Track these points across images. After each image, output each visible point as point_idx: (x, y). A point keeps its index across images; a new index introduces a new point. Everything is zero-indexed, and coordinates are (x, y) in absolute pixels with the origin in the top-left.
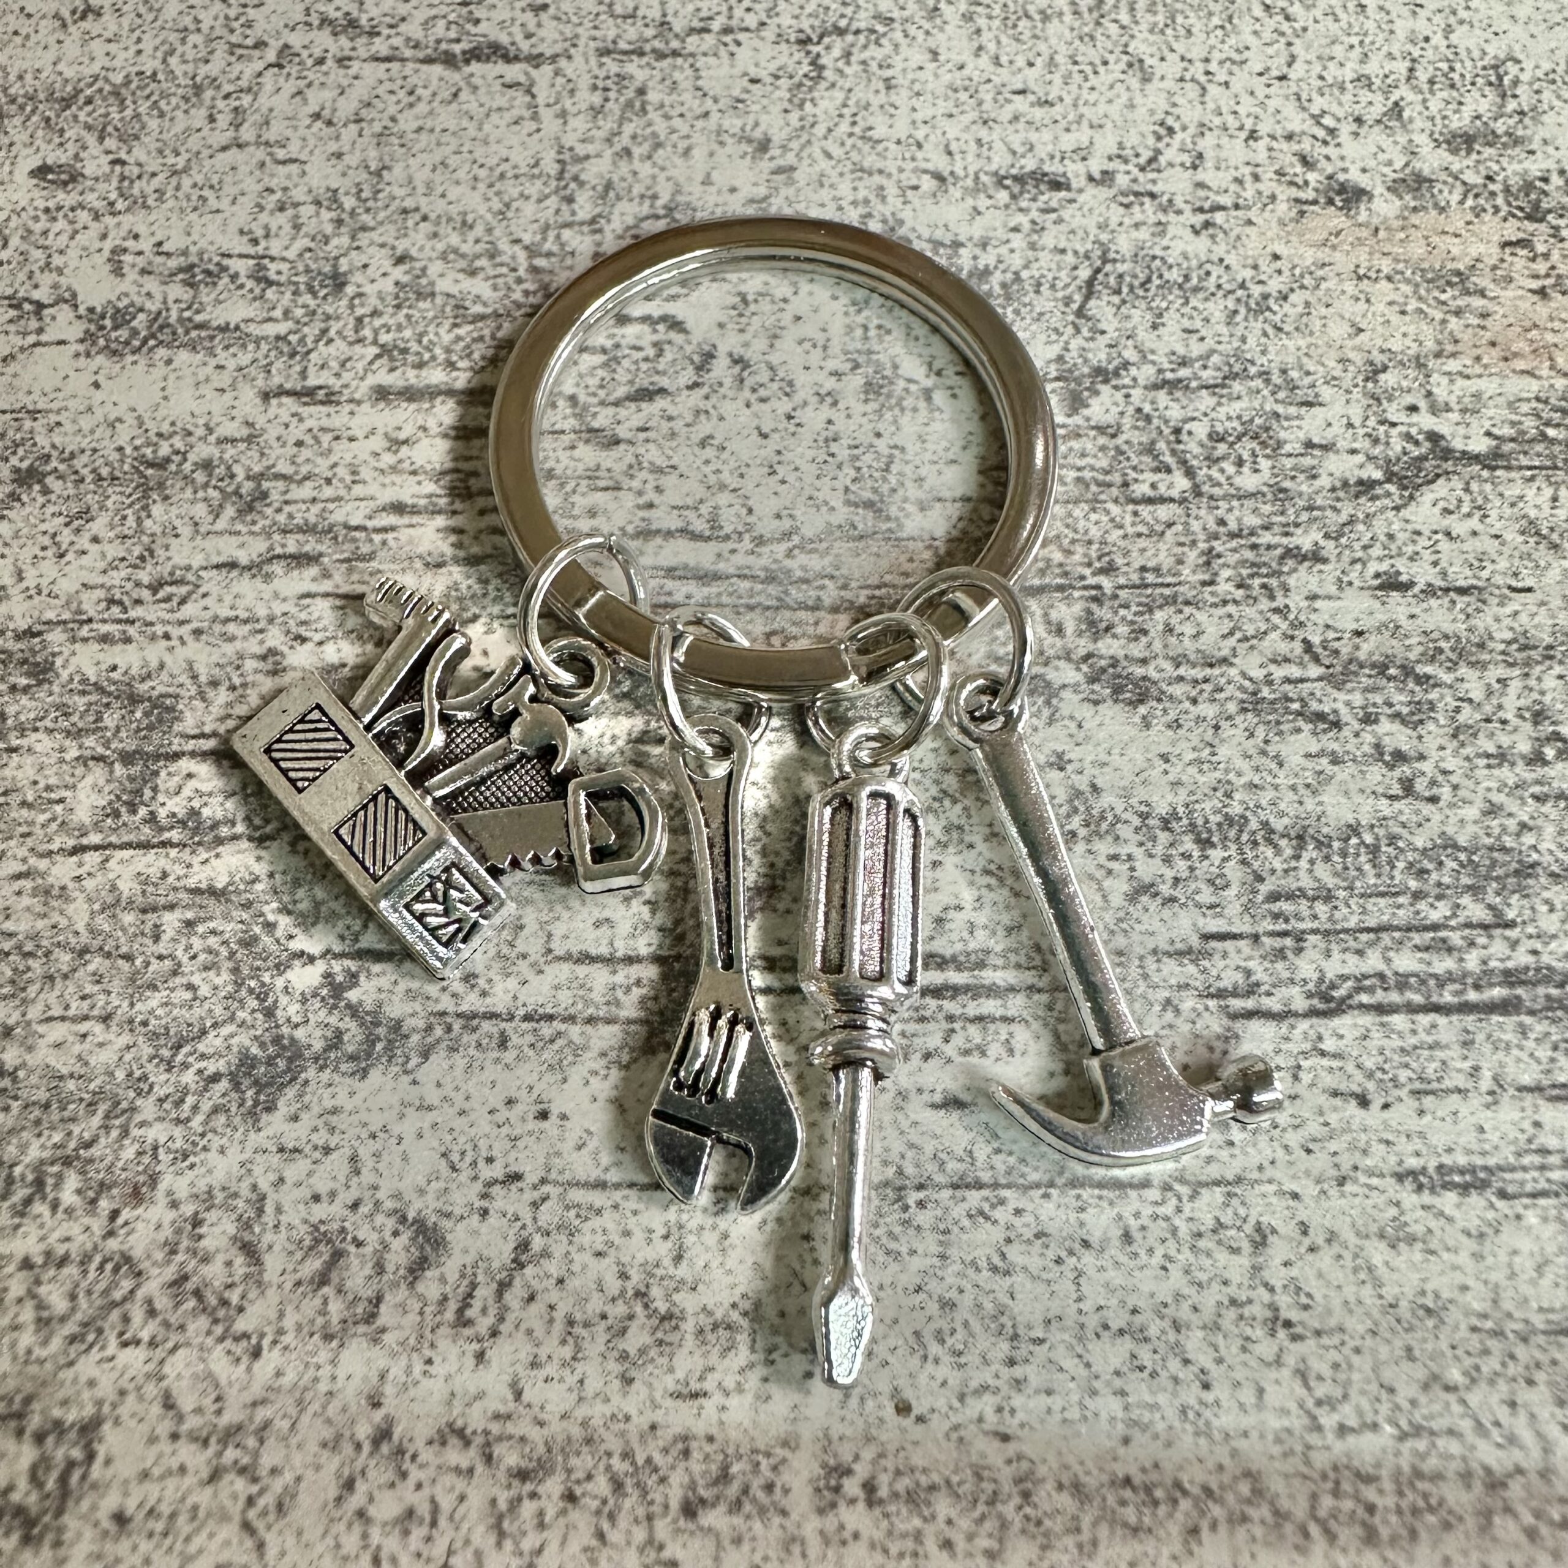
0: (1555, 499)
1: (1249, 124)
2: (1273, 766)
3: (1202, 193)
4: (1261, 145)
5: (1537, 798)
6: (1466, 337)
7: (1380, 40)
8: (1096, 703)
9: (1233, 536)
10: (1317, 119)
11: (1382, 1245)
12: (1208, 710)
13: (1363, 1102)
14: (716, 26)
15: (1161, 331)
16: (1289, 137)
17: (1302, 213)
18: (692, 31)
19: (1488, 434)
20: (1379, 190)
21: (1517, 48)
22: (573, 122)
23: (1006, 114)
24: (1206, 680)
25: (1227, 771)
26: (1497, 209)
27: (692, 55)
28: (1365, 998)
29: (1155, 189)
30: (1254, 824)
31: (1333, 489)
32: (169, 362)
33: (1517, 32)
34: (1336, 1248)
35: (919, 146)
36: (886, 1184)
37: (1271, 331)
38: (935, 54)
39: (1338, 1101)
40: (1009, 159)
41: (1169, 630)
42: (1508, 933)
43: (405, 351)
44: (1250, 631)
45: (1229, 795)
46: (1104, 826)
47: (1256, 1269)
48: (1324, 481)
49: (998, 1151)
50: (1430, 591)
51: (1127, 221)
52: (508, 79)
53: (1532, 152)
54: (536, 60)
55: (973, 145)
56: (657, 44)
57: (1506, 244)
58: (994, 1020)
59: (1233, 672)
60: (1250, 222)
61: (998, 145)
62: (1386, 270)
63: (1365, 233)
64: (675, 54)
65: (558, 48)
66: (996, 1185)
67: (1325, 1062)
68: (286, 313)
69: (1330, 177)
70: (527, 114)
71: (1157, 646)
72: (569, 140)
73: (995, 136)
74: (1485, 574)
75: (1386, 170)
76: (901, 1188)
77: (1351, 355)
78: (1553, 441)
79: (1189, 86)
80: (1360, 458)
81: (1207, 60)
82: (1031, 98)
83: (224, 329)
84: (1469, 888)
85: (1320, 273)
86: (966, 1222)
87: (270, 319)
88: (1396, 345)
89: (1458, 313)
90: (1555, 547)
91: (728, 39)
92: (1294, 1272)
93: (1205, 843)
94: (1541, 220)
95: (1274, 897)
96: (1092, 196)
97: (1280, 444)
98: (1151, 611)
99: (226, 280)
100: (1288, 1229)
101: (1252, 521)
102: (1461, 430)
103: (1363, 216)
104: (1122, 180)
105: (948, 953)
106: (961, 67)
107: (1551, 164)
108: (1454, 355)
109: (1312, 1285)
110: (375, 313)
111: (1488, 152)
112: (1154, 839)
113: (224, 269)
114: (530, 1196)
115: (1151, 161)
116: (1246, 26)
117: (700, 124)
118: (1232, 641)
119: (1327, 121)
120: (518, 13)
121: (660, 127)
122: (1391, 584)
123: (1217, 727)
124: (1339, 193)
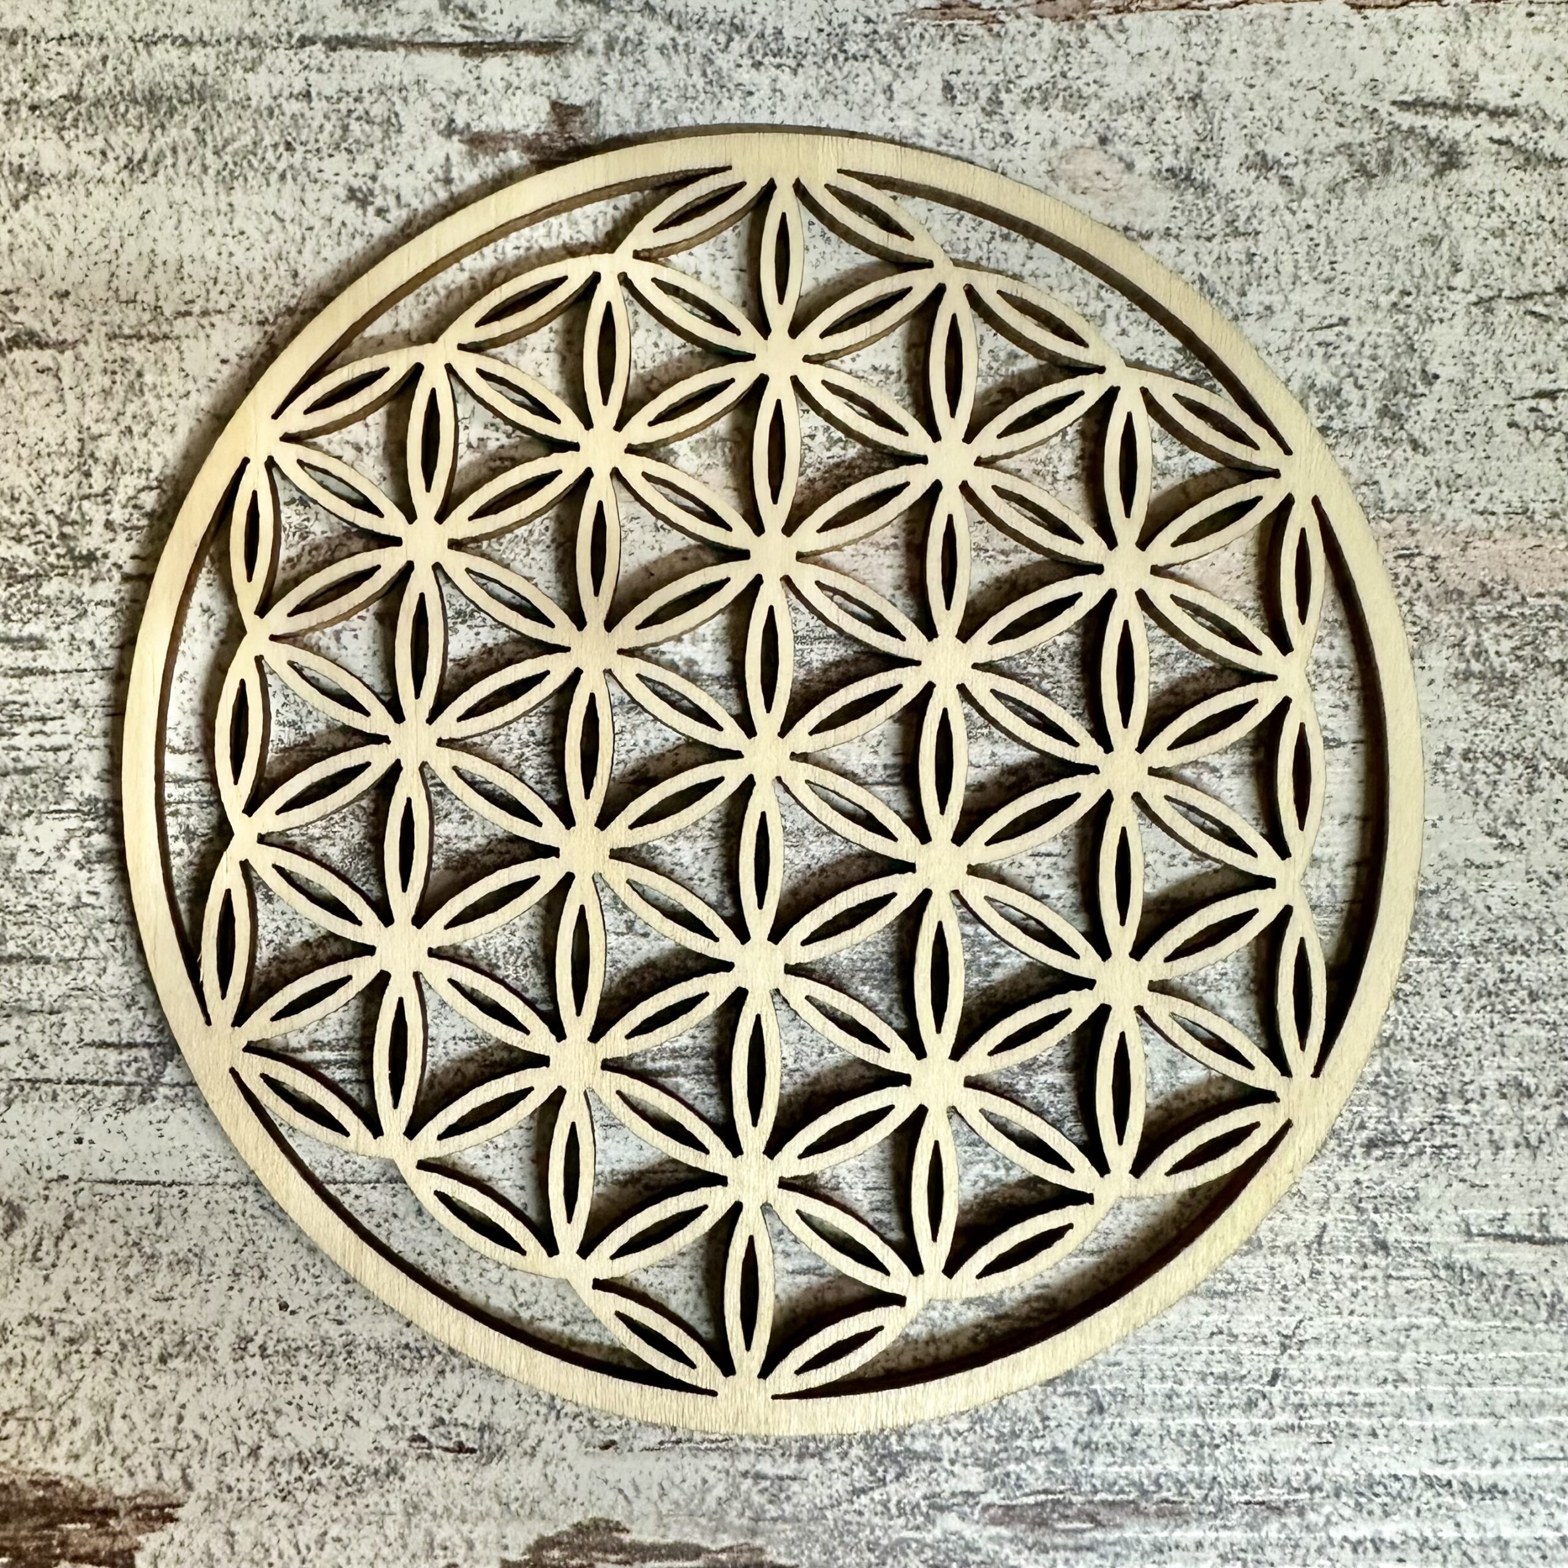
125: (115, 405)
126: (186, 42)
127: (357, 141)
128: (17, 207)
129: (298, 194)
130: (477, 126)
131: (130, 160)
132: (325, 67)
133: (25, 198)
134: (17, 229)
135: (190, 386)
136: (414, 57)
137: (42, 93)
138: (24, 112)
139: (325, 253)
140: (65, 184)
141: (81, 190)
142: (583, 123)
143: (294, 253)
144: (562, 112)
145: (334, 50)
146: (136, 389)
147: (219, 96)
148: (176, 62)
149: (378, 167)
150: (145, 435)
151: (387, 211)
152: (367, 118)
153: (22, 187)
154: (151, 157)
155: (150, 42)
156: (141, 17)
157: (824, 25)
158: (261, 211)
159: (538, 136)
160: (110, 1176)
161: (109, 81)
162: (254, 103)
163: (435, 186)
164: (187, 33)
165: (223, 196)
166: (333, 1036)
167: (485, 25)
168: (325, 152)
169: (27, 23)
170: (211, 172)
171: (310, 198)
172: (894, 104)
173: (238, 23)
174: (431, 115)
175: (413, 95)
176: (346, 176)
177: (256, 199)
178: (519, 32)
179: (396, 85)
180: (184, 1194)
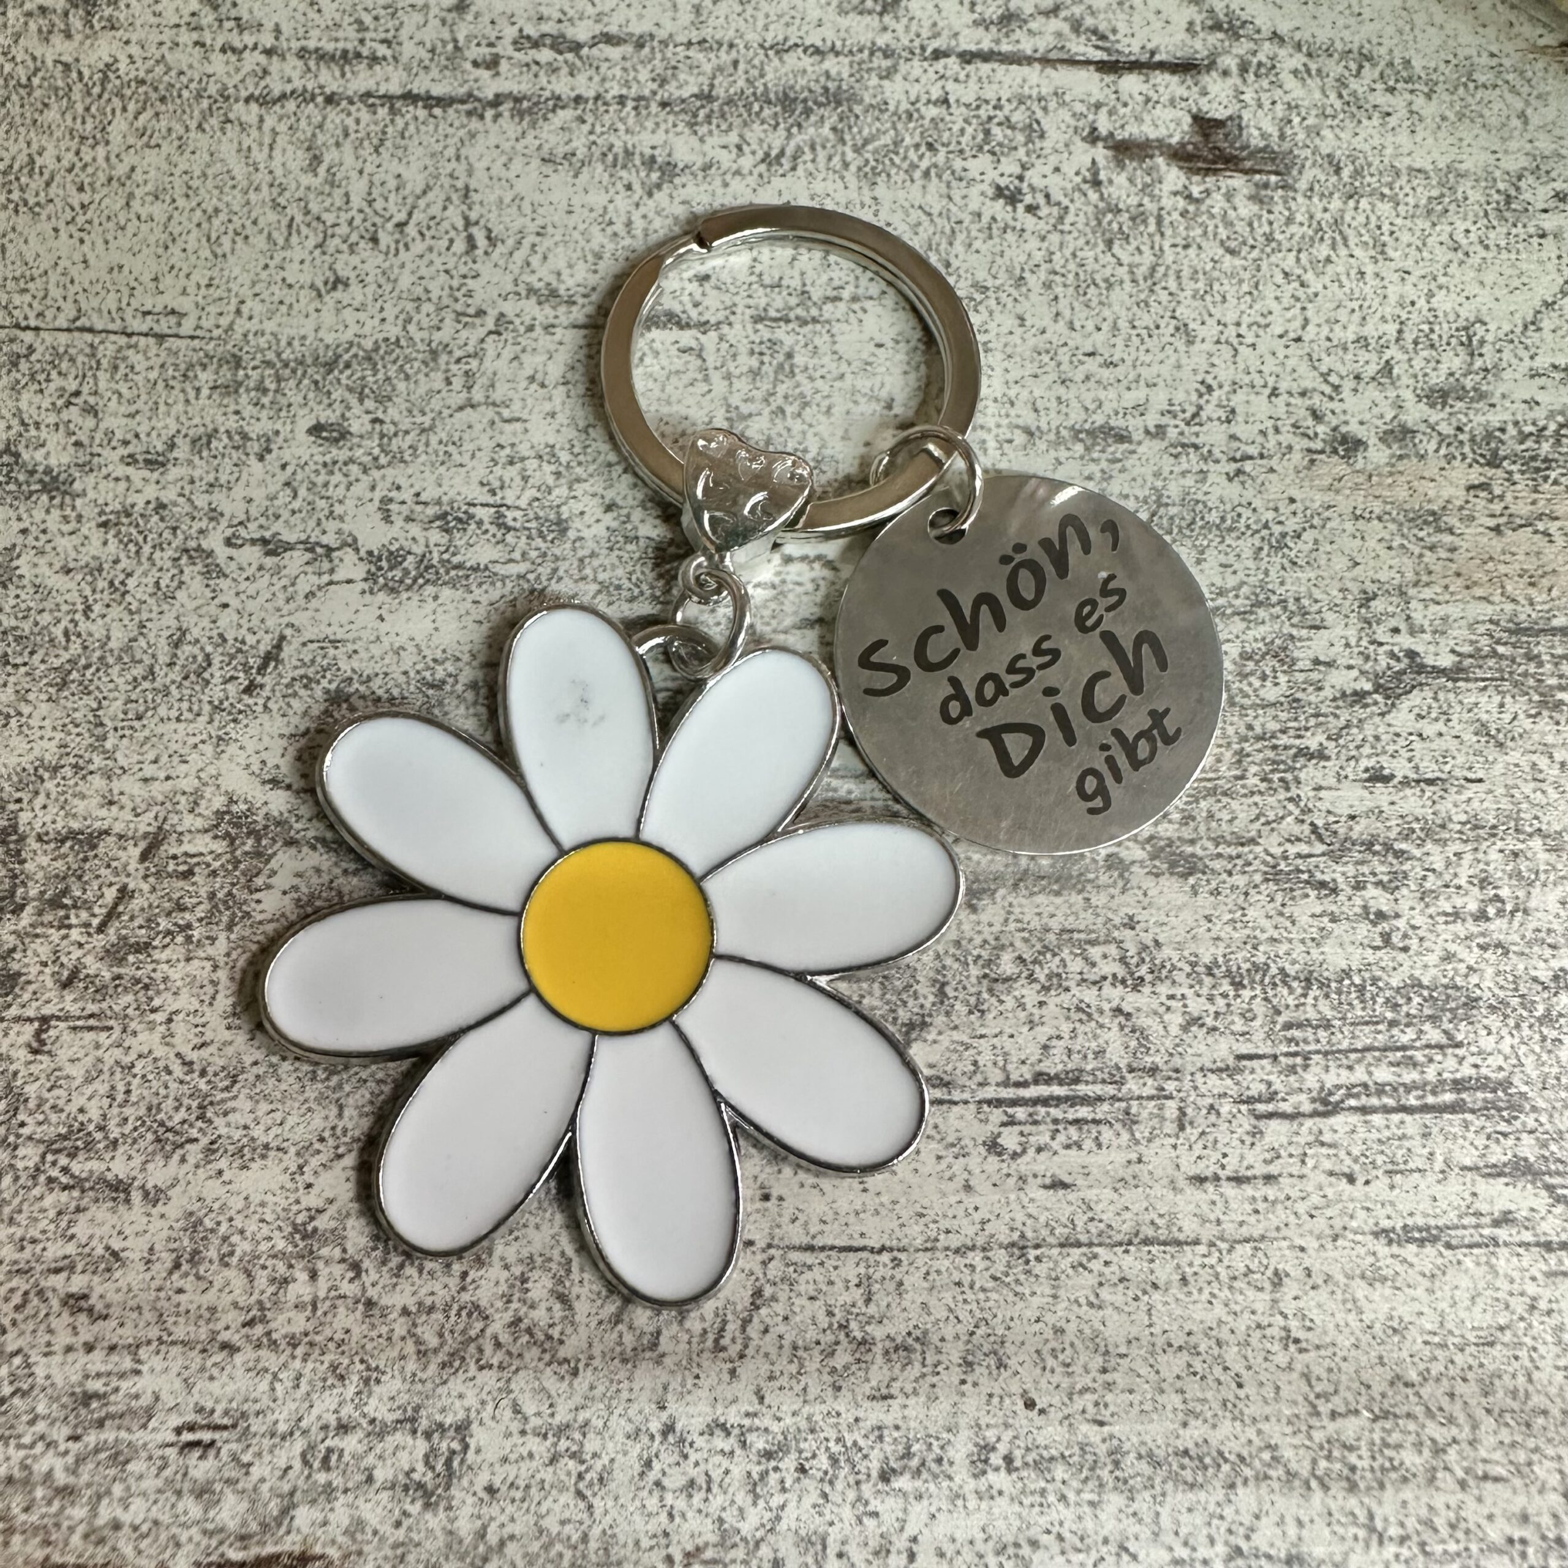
0: (1502, 705)
1: (1271, 381)
2: (1288, 924)
3: (1236, 444)
4: (1280, 401)
5: (1479, 946)
6: (1437, 568)
7: (1375, 305)
8: (1157, 875)
9: (1260, 738)
10: (1325, 376)
11: (1363, 1284)
12: (1240, 880)
13: (1351, 1179)
14: (846, 294)
15: (1204, 565)
16: (1303, 394)
17: (1312, 461)
18: (828, 299)
19: (1453, 651)
20: (1373, 441)
21: (1484, 309)
22: (737, 385)
23: (1079, 376)
24: (1239, 856)
25: (1254, 929)
26: (1464, 457)
27: (828, 322)
28: (1353, 1102)
29: (1198, 441)
30: (1274, 970)
31: (1334, 699)
32: (436, 598)
33: (1484, 297)
34: (1331, 1287)
35: (1012, 404)
36: (1013, 1245)
37: (1287, 565)
38: (1022, 319)
39: (1333, 1179)
40: (1083, 416)
41: (1211, 816)
42: (1458, 1051)
43: (618, 588)
44: (1272, 817)
45: (1255, 948)
46: (1164, 972)
47: (1275, 1301)
48: (1328, 693)
49: (1092, 1219)
50: (1406, 783)
51: (1176, 469)
52: (681, 345)
53: (1493, 405)
54: (704, 326)
55: (1054, 404)
56: (799, 311)
57: (1470, 488)
58: (1086, 1122)
59: (1258, 849)
60: (1272, 470)
61: (1074, 403)
62: (1377, 511)
63: (1361, 479)
64: (815, 320)
65: (721, 315)
66: (1090, 1245)
67: (1324, 1151)
68: (524, 554)
69: (1335, 429)
70: (700, 377)
71: (1202, 828)
72: (735, 400)
73: (1071, 395)
74: (1447, 768)
75: (1379, 423)
76: (1024, 1248)
77: (1349, 585)
78: (1501, 657)
79: (1223, 347)
80: (1355, 673)
81: (1238, 324)
82: (1099, 359)
83: (475, 569)
84: (1429, 1017)
85: (1327, 514)
86: (1070, 1271)
87: (511, 561)
88: (1383, 576)
89: (1432, 548)
90: (1501, 745)
91: (856, 306)
92: (1301, 1304)
93: (1238, 985)
94: (1498, 466)
95: (1288, 1026)
96: (1149, 448)
97: (1294, 661)
98: (1197, 801)
99: (473, 526)
100: (1297, 1273)
101: (1273, 726)
102: (1432, 648)
103: (1359, 465)
104: (1172, 433)
105: (1052, 1072)
106: (1043, 332)
107: (1507, 416)
108: (1427, 584)
109: (1314, 1314)
110: (593, 555)
111: (1459, 405)
112: (1200, 982)
113: (471, 517)
114: (760, 1257)
115: (1195, 415)
116: (1269, 291)
117: (837, 384)
118: (1257, 825)
119: (1334, 379)
120: (687, 284)
121: (807, 388)
122: (1378, 777)
123: (1246, 894)
124: (1342, 444)
125: (766, 386)
126: (818, 51)
127: (1000, 144)
128: (650, 194)
129: (944, 190)
130: (1120, 135)
131: (767, 155)
132: (962, 77)
133: (659, 186)
134: (651, 215)
135: (844, 367)
136: (1049, 71)
137: (672, 90)
138: (654, 108)
139: (977, 244)
140: (701, 174)
141: (718, 182)
142: (1226, 135)
143: (944, 246)
144: (1204, 124)
145: (969, 62)
146: (787, 368)
147: (854, 99)
148: (810, 69)
149: (1024, 167)
150: (799, 415)
151: (1037, 207)
152: (1007, 123)
153: (655, 176)
154: (789, 151)
155: (781, 49)
156: (772, 27)
157: (1451, 57)
158: (907, 205)
159: (1183, 145)
160: (806, 1240)
161: (741, 83)
162: (892, 108)
163: (1085, 187)
164: (819, 43)
165: (866, 191)
166: (1060, 1067)
167: (1119, 47)
168: (968, 154)
169: (654, 29)
170: (853, 168)
171: (956, 195)
172: (1531, 128)
173: (870, 35)
174: (1073, 122)
175: (1052, 105)
176: (992, 175)
177: (901, 194)
178: (1153, 53)
179: (1034, 93)
180: (897, 1263)
